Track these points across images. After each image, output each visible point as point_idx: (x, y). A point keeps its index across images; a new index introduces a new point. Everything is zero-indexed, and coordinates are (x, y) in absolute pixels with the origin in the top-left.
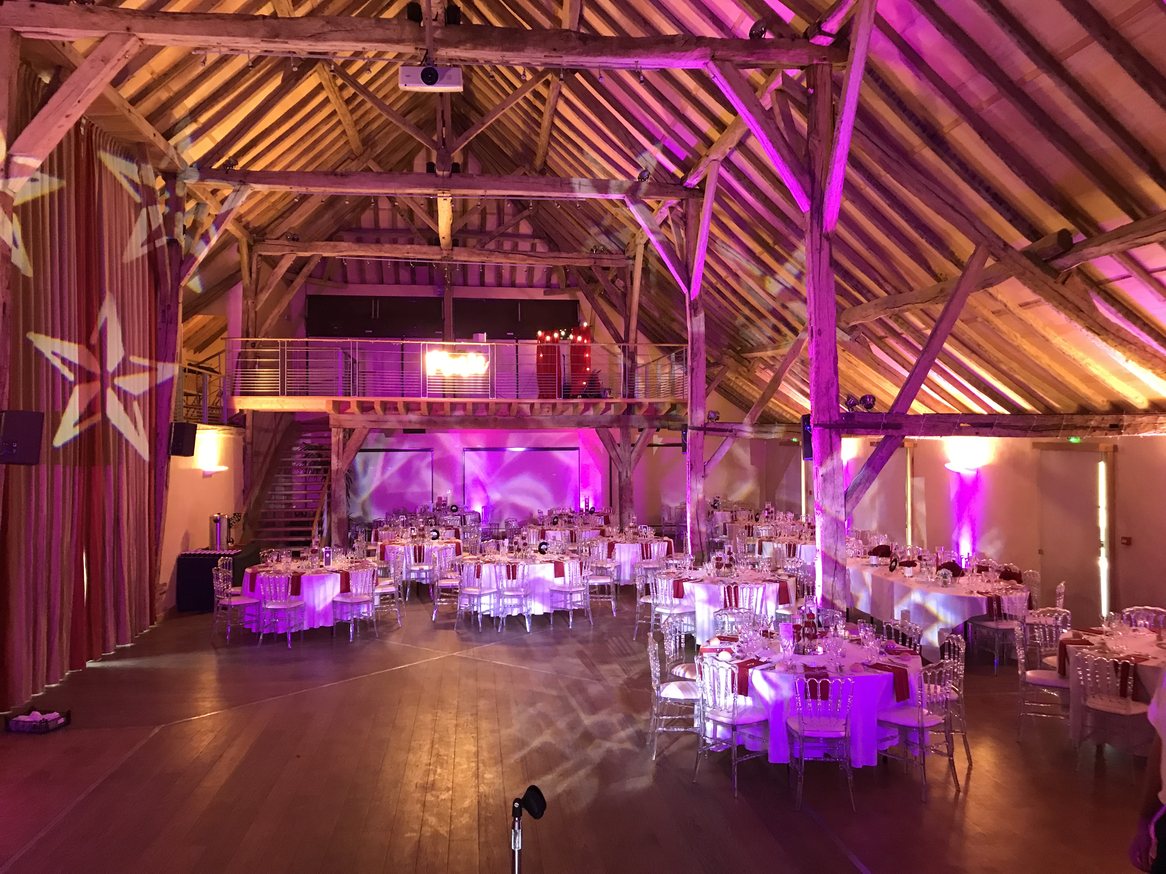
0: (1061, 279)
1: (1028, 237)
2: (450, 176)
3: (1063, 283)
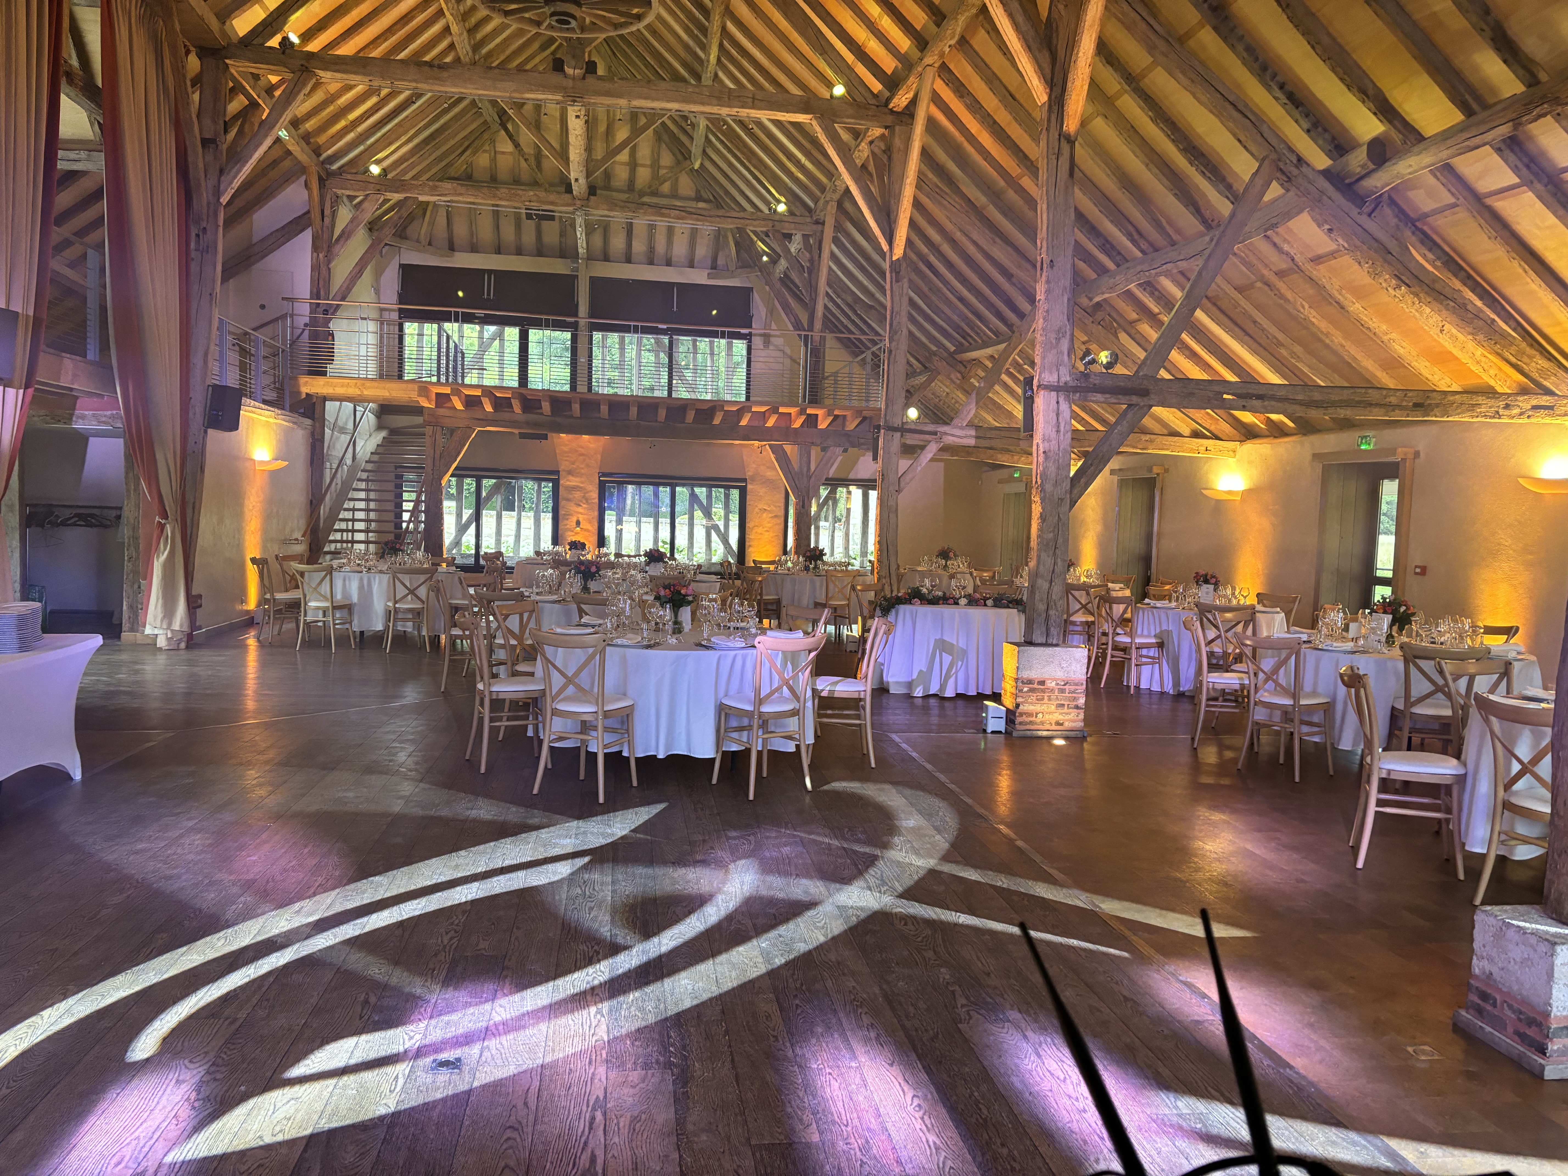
0: (1367, 209)
1: (1329, 154)
2: (584, 78)
3: (1370, 215)
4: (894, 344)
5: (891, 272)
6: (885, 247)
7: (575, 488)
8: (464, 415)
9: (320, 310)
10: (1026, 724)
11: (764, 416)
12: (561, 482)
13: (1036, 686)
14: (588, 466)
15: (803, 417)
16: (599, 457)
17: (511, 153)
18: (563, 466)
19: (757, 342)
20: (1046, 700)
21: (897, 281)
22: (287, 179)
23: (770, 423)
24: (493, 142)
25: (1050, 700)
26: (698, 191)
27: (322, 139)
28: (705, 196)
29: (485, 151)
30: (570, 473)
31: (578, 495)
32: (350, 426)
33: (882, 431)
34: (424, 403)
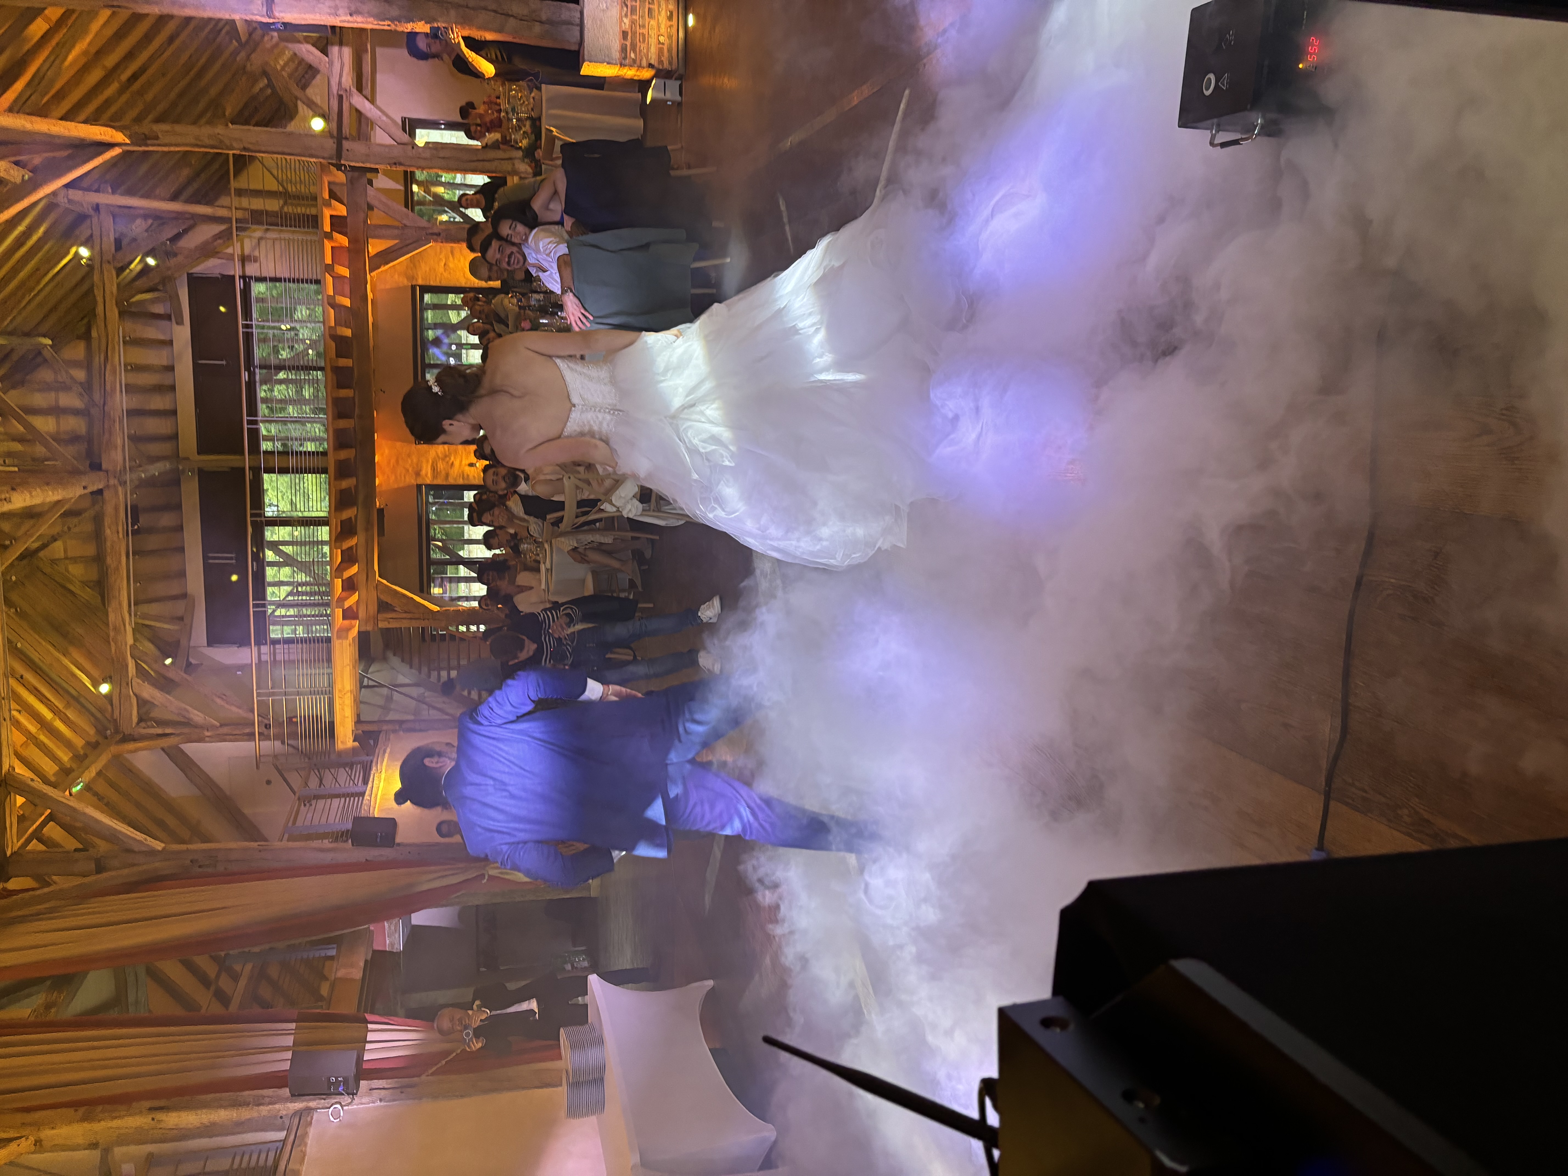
4: (235, 145)
5: (147, 145)
6: (117, 151)
7: (434, 469)
8: (364, 592)
9: (266, 732)
10: (671, 56)
11: (337, 278)
12: (428, 482)
13: (628, 43)
14: (409, 456)
15: (336, 235)
16: (398, 444)
17: (65, 543)
18: (412, 481)
19: (252, 270)
20: (645, 31)
21: (157, 138)
22: (130, 771)
23: (345, 272)
24: (54, 562)
25: (644, 26)
26: (79, 338)
27: (79, 742)
28: (83, 329)
29: (67, 570)
30: (418, 474)
31: (441, 466)
32: (385, 691)
33: (343, 162)
34: (355, 632)
